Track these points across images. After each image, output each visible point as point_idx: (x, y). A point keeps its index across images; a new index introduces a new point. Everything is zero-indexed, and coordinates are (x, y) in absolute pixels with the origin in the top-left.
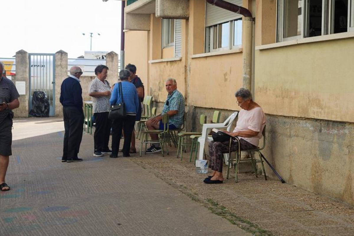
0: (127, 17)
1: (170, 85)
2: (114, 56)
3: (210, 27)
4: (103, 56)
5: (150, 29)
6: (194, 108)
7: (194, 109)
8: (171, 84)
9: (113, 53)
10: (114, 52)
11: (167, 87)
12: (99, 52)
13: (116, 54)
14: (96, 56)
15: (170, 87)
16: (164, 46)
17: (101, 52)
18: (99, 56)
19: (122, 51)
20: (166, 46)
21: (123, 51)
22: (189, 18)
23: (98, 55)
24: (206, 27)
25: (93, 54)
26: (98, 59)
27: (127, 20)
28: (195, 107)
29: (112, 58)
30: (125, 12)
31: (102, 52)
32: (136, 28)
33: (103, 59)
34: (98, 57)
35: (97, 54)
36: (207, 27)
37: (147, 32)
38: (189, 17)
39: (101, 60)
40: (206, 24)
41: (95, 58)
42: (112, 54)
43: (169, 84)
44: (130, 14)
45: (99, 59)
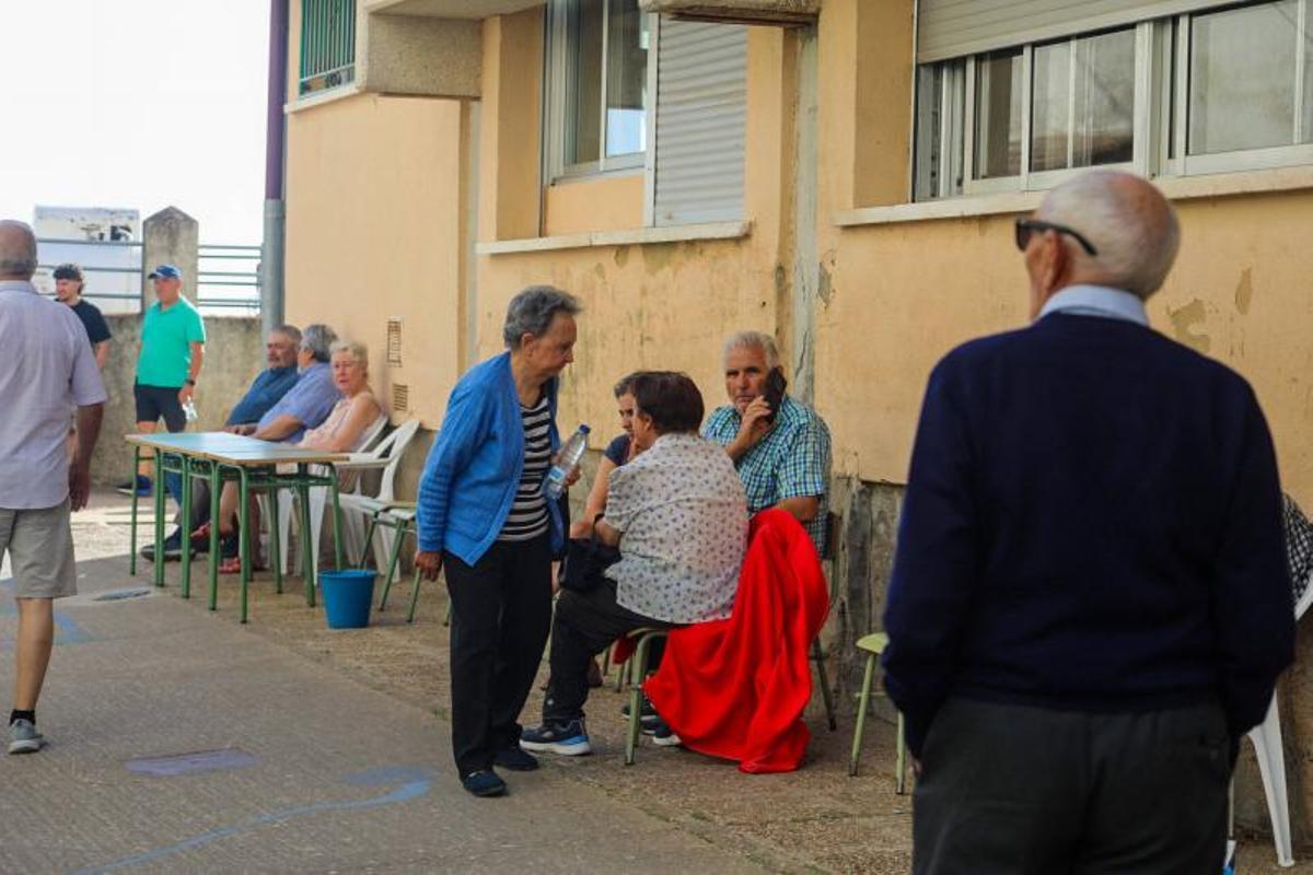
0: (371, 29)
1: (751, 370)
2: (178, 228)
3: (937, 66)
4: (114, 229)
5: (480, 91)
6: (861, 487)
7: (861, 492)
8: (756, 364)
9: (177, 216)
10: (179, 212)
11: (738, 381)
12: (98, 211)
13: (187, 218)
14: (87, 229)
15: (754, 379)
16: (556, 175)
17: (106, 211)
18: (98, 228)
19: (271, 201)
20: (562, 174)
21: (278, 201)
22: (821, 18)
23: (93, 225)
24: (918, 66)
25: (72, 221)
26: (93, 238)
27: (372, 43)
28: (864, 482)
29: (173, 235)
30: (366, 8)
31: (112, 213)
32: (416, 84)
33: (115, 242)
34: (96, 234)
35: (89, 221)
36: (924, 65)
37: (455, 105)
38: (819, 10)
39: (106, 244)
40: (917, 51)
41: (83, 236)
42: (171, 218)
43: (745, 364)
44: (387, 15)
45: (98, 240)
